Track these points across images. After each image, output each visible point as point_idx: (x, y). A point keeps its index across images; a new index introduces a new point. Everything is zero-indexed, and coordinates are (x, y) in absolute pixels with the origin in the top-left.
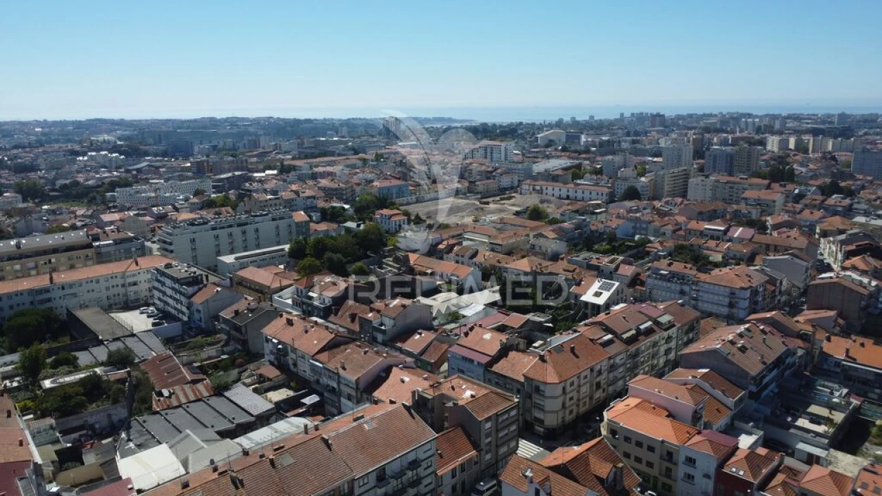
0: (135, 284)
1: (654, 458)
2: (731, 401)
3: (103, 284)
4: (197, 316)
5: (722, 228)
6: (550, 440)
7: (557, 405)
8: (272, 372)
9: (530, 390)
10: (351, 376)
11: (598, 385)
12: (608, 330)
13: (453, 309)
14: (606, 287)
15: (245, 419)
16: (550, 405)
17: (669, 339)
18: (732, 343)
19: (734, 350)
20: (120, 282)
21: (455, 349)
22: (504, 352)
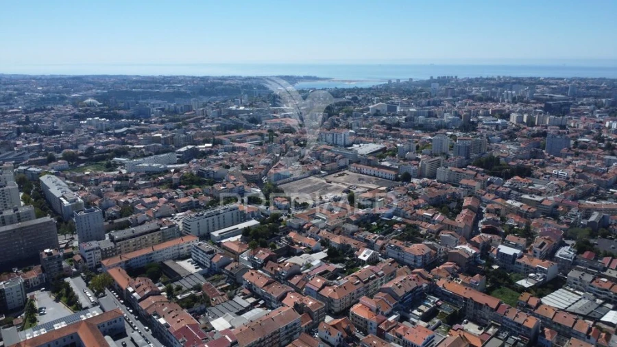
0: (182, 248)
1: (363, 322)
2: (392, 305)
3: (171, 250)
4: (213, 266)
5: (431, 215)
6: (336, 316)
7: (338, 305)
8: (247, 292)
9: (330, 301)
10: (275, 296)
11: (353, 298)
12: (358, 278)
13: (309, 262)
14: (368, 253)
15: (241, 309)
16: (336, 305)
17: (382, 279)
18: (397, 285)
19: (396, 287)
20: (177, 248)
21: (307, 285)
22: (323, 287)
